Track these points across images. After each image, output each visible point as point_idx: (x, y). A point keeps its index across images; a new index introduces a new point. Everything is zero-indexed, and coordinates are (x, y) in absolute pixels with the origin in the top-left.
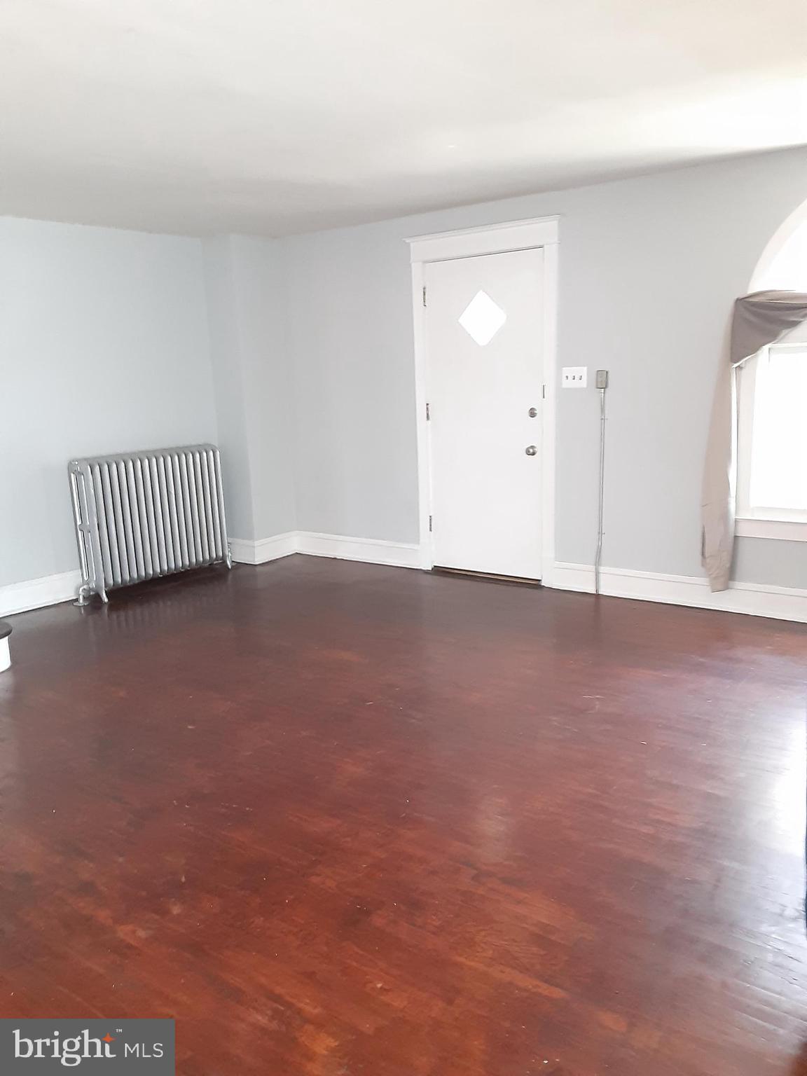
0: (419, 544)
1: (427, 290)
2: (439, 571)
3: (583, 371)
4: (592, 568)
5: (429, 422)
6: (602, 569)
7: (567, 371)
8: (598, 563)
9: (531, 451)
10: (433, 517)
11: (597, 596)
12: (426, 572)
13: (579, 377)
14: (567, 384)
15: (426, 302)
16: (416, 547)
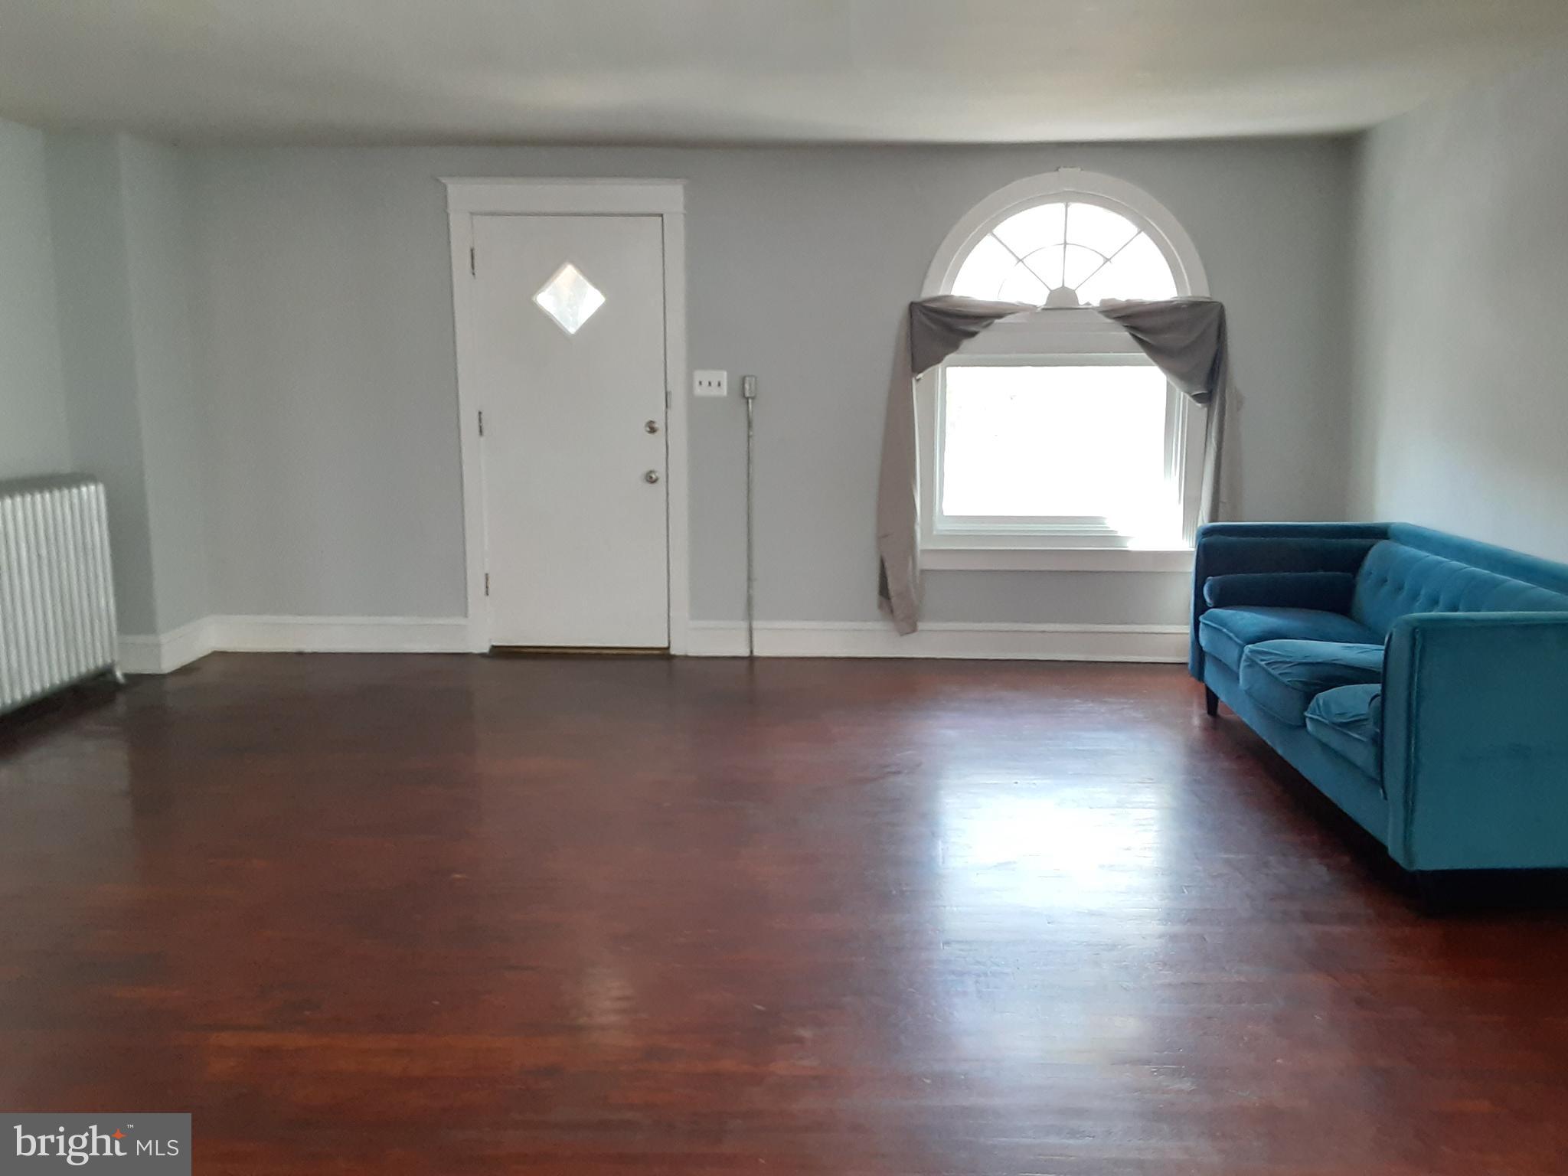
0: (466, 616)
1: (476, 253)
2: (500, 653)
3: (723, 376)
4: (744, 625)
5: (482, 439)
6: (756, 624)
7: (699, 375)
8: (749, 616)
9: (654, 476)
10: (490, 575)
11: (751, 659)
12: (482, 655)
13: (715, 383)
14: (699, 391)
15: (476, 268)
16: (462, 621)
